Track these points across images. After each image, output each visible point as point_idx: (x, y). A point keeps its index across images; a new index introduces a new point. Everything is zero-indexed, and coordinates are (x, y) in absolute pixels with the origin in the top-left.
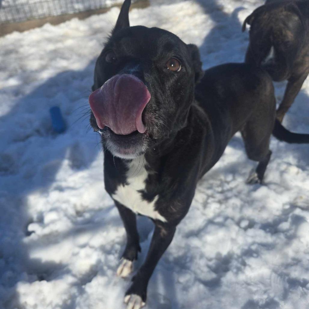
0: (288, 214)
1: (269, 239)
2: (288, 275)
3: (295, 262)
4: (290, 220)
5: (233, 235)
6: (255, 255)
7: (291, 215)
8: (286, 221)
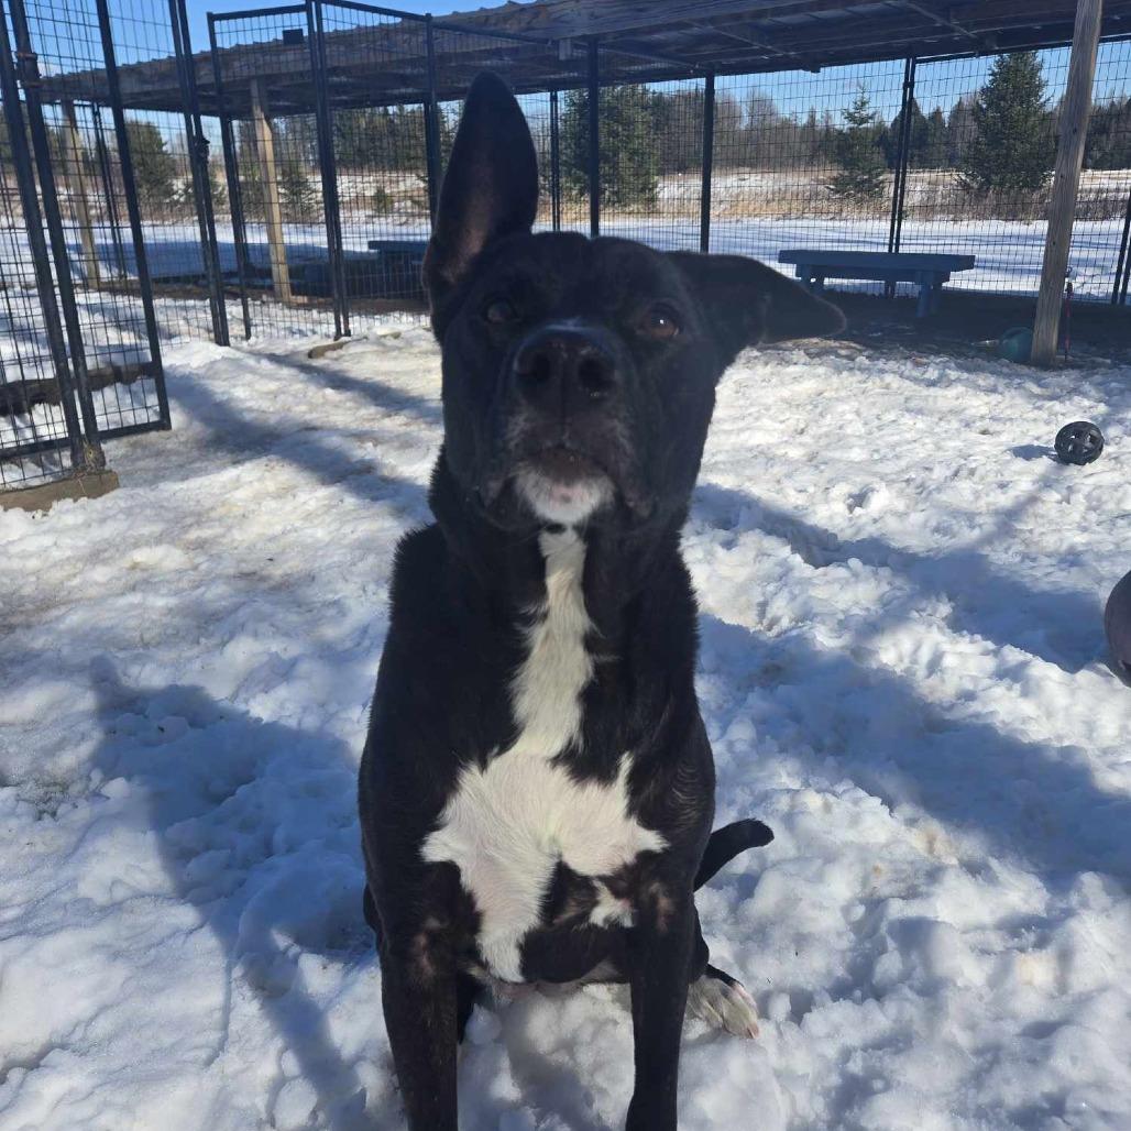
0: (875, 930)
1: (881, 1019)
2: (998, 1104)
3: (989, 1057)
4: (891, 944)
5: (773, 1058)
6: (878, 1084)
7: (884, 928)
8: (883, 951)
